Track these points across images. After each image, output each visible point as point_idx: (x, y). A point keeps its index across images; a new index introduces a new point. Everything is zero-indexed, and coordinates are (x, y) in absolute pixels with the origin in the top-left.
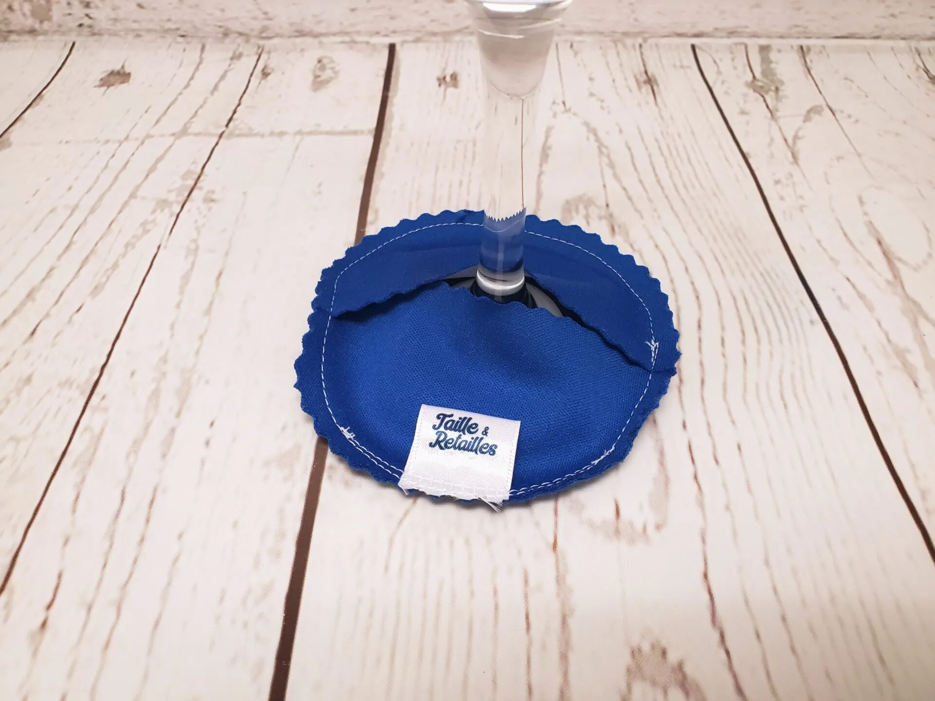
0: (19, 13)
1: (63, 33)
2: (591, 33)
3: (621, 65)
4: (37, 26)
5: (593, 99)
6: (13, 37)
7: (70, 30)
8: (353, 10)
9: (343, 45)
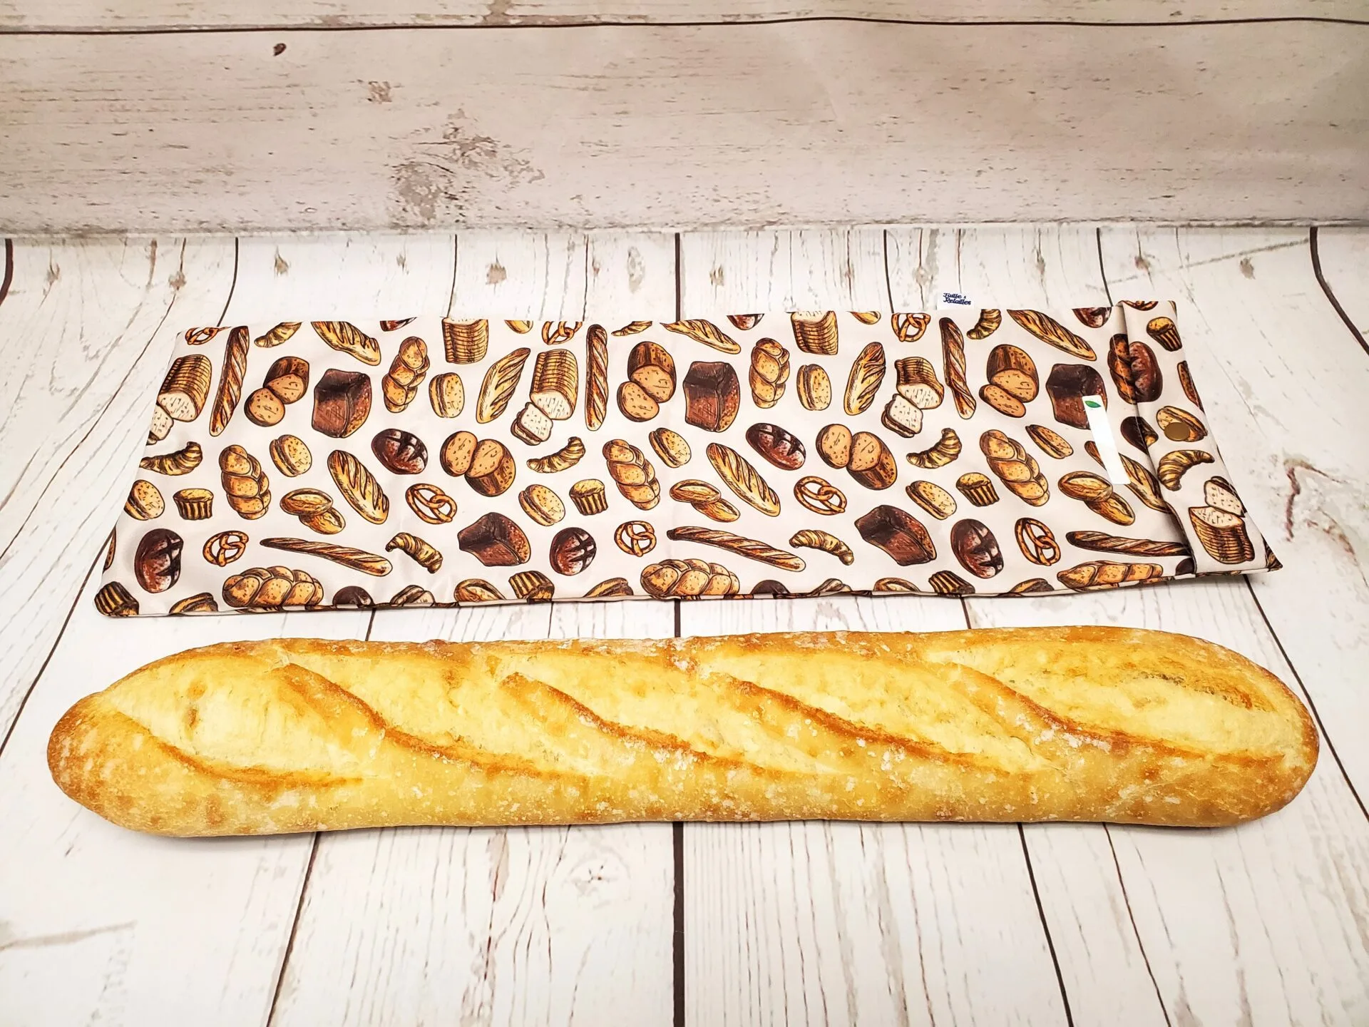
0: (411, 213)
1: (446, 228)
2: (813, 222)
3: (833, 254)
4: (426, 222)
5: (811, 293)
6: (411, 230)
7: (451, 225)
8: (649, 208)
9: (643, 235)
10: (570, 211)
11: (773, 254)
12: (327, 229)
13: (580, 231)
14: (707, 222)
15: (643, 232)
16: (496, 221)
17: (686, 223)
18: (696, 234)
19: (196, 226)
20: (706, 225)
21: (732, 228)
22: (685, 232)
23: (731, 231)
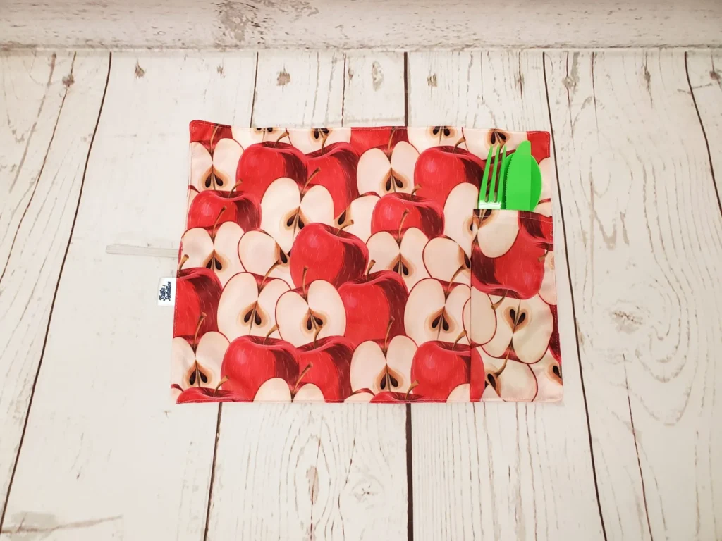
0: (229, 36)
1: (251, 47)
2: (497, 46)
3: (509, 67)
4: (238, 43)
5: (495, 94)
6: (228, 49)
7: (255, 45)
8: (387, 34)
9: (383, 53)
10: (335, 36)
11: (470, 67)
12: (172, 47)
13: (341, 50)
14: (426, 44)
15: (382, 51)
16: (285, 43)
17: (412, 45)
18: (419, 53)
19: (83, 43)
20: (425, 47)
21: (443, 49)
22: (411, 51)
23: (442, 51)
